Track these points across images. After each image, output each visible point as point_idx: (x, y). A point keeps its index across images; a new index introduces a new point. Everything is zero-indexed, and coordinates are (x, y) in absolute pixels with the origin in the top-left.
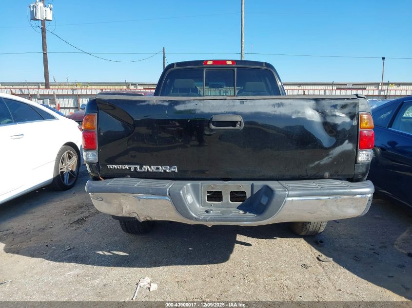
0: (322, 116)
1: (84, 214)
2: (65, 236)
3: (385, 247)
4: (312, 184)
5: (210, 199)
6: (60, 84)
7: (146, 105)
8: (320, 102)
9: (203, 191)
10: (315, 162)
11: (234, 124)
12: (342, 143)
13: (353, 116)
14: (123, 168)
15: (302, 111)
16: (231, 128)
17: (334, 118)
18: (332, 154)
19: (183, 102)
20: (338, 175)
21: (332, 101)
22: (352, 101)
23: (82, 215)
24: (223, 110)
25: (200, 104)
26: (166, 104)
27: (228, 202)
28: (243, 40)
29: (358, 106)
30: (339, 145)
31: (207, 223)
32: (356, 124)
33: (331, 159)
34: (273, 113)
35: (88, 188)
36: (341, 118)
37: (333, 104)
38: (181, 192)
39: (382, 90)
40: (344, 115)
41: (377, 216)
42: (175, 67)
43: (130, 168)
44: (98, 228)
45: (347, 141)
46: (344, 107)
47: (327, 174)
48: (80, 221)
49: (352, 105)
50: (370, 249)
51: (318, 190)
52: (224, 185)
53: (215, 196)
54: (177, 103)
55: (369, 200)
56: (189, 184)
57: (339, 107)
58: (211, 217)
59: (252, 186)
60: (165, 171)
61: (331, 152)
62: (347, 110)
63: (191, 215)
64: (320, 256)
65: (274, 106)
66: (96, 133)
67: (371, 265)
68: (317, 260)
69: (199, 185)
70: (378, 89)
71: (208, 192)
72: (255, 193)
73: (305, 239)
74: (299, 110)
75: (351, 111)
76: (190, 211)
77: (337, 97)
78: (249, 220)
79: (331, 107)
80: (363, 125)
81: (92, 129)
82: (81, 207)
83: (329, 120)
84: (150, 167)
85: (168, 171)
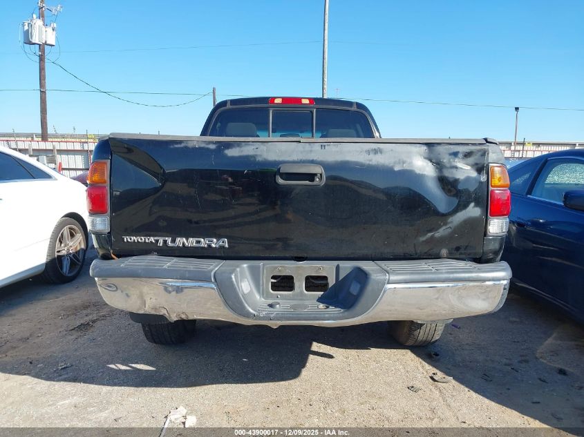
0: (437, 168)
1: (91, 317)
2: (60, 349)
3: (527, 361)
4: (424, 265)
5: (275, 287)
6: (63, 136)
7: (182, 148)
8: (434, 148)
9: (265, 276)
10: (426, 234)
11: (311, 177)
12: (465, 206)
13: (481, 168)
14: (147, 241)
15: (408, 160)
16: (307, 182)
17: (454, 170)
18: (452, 222)
19: (239, 144)
20: (461, 254)
21: (452, 147)
22: (479, 147)
23: (87, 319)
24: (295, 158)
25: (263, 147)
26: (212, 147)
27: (302, 292)
28: (326, 80)
29: (488, 154)
30: (461, 210)
31: (271, 322)
32: (486, 180)
33: (450, 230)
34: (368, 162)
35: (93, 270)
36: (464, 171)
37: (452, 151)
38: (233, 276)
39: (515, 151)
40: (469, 168)
41: (514, 319)
42: (229, 106)
43: (157, 241)
44: (111, 336)
45: (472, 204)
46: (468, 155)
47: (444, 252)
48: (84, 327)
49: (480, 153)
50: (506, 365)
51: (432, 273)
52: (297, 267)
53: (283, 283)
54: (228, 145)
55: (505, 289)
56: (245, 265)
57: (460, 156)
58: (277, 314)
59: (338, 268)
60: (209, 246)
61: (450, 219)
62: (471, 160)
63: (248, 311)
64: (434, 374)
65: (368, 152)
66: (108, 188)
67: (507, 387)
68: (430, 379)
69: (259, 267)
70: (510, 149)
71: (273, 277)
72: (341, 278)
73: (413, 351)
74: (405, 159)
75: (478, 162)
76: (246, 305)
77: (458, 142)
78: (333, 318)
79: (450, 154)
80: (496, 181)
81: (102, 183)
82: (86, 307)
83: (447, 173)
84: (187, 240)
85: (213, 245)
